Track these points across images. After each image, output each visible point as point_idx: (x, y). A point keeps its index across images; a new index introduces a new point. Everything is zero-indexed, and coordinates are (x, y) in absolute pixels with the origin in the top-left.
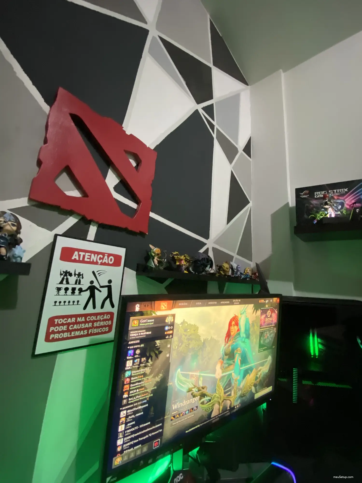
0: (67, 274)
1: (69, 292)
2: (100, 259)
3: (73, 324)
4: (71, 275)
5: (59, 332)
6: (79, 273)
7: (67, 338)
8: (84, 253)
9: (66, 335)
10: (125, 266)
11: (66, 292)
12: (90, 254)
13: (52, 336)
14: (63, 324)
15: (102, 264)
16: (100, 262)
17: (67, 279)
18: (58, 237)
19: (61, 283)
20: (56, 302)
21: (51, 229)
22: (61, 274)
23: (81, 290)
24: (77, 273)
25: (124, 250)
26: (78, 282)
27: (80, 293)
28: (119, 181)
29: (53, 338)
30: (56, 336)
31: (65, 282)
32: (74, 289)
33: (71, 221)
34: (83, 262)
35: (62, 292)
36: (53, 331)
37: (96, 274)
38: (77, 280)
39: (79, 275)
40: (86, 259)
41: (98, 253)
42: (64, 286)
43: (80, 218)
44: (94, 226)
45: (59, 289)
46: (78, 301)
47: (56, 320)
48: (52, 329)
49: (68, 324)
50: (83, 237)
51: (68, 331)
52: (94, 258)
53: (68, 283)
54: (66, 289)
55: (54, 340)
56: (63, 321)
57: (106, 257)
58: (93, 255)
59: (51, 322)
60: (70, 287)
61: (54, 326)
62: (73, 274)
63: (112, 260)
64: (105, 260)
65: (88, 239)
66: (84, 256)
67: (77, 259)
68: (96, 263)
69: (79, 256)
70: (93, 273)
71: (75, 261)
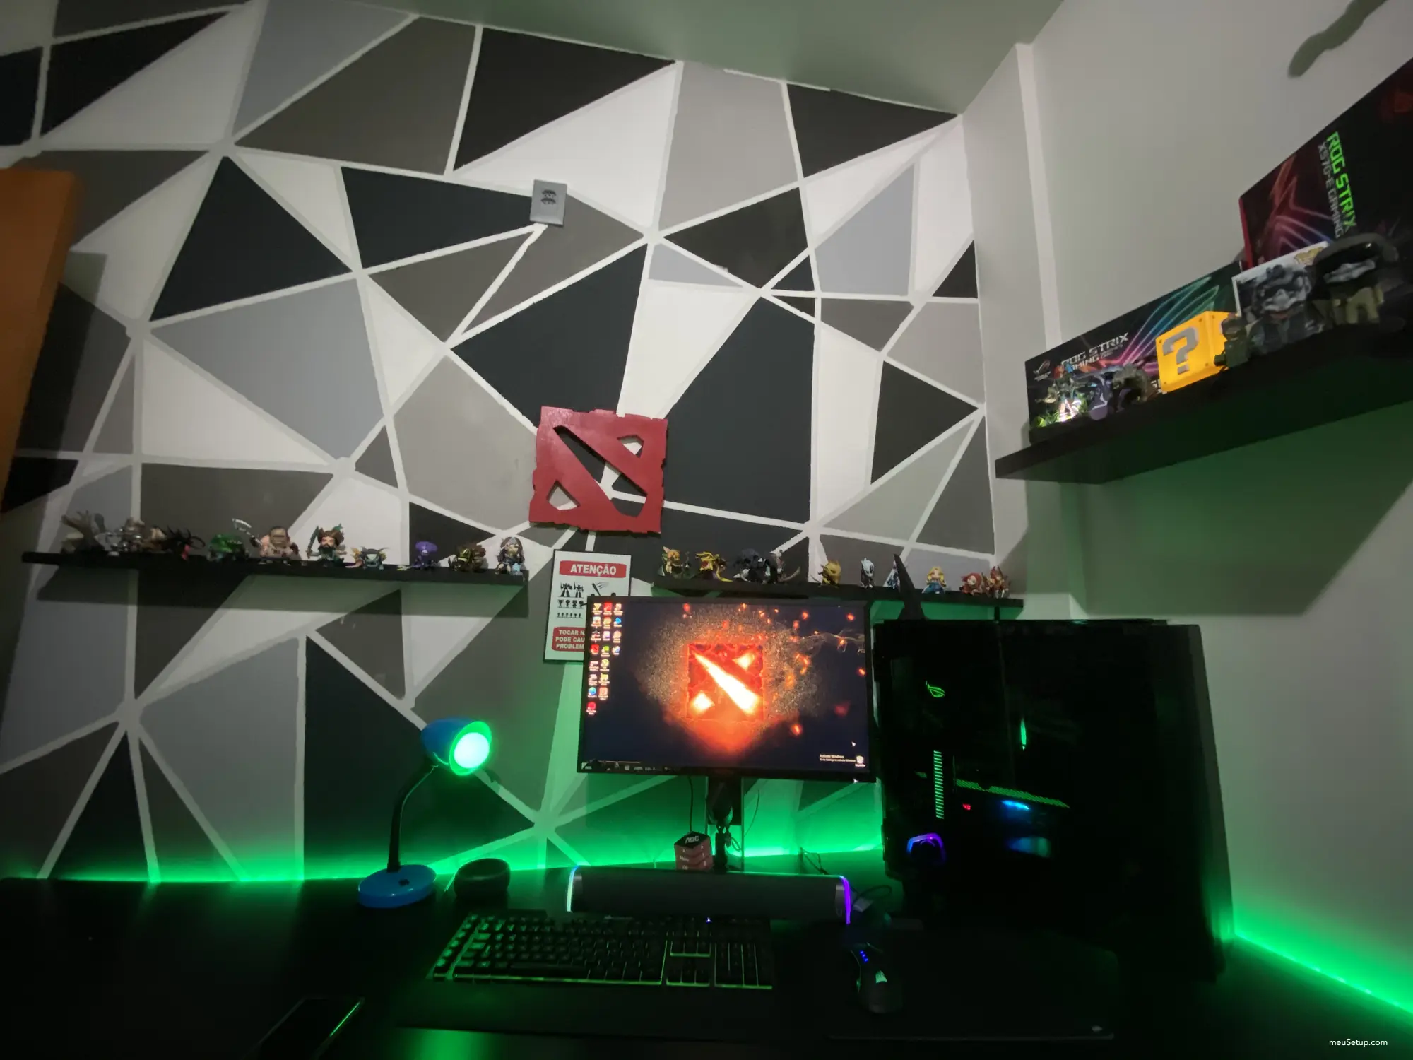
0: (567, 587)
1: (571, 604)
2: (600, 570)
3: (577, 636)
4: (571, 588)
5: (563, 643)
6: (579, 586)
7: (572, 650)
8: (582, 565)
9: (570, 646)
10: (631, 576)
11: (568, 605)
12: (588, 566)
13: (558, 645)
14: (567, 636)
15: (602, 575)
16: (599, 573)
17: (568, 592)
18: (556, 552)
19: (563, 595)
20: (559, 614)
21: (550, 545)
22: (562, 588)
23: (581, 603)
24: (577, 586)
25: (629, 557)
26: (578, 595)
27: (581, 606)
28: (618, 476)
29: (559, 647)
30: (562, 646)
31: (565, 595)
32: (575, 603)
33: (568, 534)
34: (582, 574)
35: (564, 604)
36: (558, 641)
37: (597, 586)
38: (577, 594)
39: (579, 588)
40: (584, 572)
41: (597, 564)
42: (565, 599)
43: (576, 529)
44: (591, 535)
45: (561, 602)
46: (580, 615)
47: (561, 631)
48: (557, 638)
49: (572, 636)
50: (581, 548)
51: (572, 642)
52: (593, 569)
53: (568, 596)
54: (568, 602)
55: (559, 649)
56: (567, 632)
57: (606, 568)
58: (591, 566)
59: (556, 631)
60: (571, 600)
61: (560, 636)
62: (573, 587)
63: (614, 570)
64: (606, 571)
65: (586, 550)
66: (582, 569)
67: (576, 571)
68: (596, 575)
69: (577, 568)
70: (594, 585)
71: (573, 574)
